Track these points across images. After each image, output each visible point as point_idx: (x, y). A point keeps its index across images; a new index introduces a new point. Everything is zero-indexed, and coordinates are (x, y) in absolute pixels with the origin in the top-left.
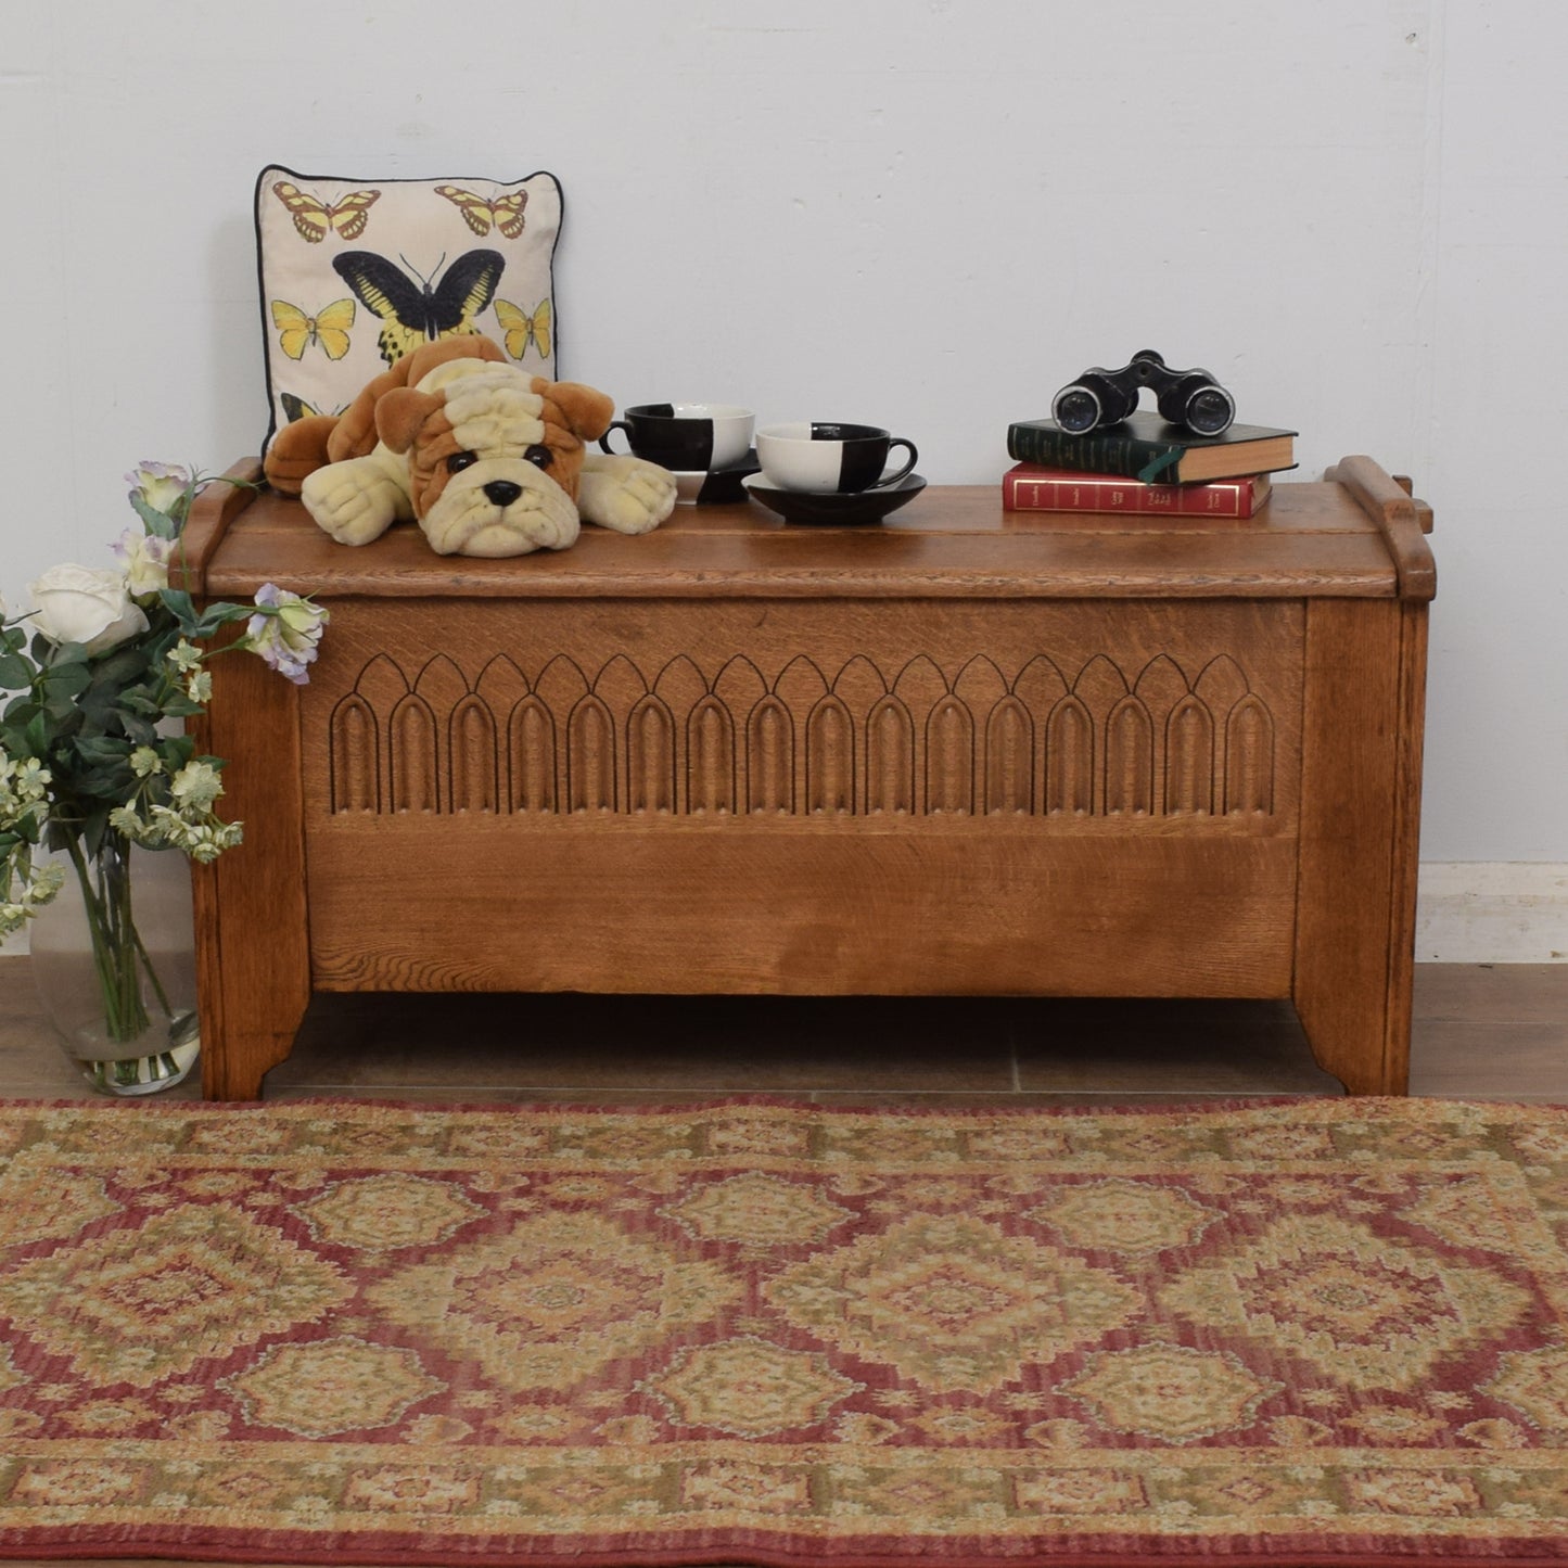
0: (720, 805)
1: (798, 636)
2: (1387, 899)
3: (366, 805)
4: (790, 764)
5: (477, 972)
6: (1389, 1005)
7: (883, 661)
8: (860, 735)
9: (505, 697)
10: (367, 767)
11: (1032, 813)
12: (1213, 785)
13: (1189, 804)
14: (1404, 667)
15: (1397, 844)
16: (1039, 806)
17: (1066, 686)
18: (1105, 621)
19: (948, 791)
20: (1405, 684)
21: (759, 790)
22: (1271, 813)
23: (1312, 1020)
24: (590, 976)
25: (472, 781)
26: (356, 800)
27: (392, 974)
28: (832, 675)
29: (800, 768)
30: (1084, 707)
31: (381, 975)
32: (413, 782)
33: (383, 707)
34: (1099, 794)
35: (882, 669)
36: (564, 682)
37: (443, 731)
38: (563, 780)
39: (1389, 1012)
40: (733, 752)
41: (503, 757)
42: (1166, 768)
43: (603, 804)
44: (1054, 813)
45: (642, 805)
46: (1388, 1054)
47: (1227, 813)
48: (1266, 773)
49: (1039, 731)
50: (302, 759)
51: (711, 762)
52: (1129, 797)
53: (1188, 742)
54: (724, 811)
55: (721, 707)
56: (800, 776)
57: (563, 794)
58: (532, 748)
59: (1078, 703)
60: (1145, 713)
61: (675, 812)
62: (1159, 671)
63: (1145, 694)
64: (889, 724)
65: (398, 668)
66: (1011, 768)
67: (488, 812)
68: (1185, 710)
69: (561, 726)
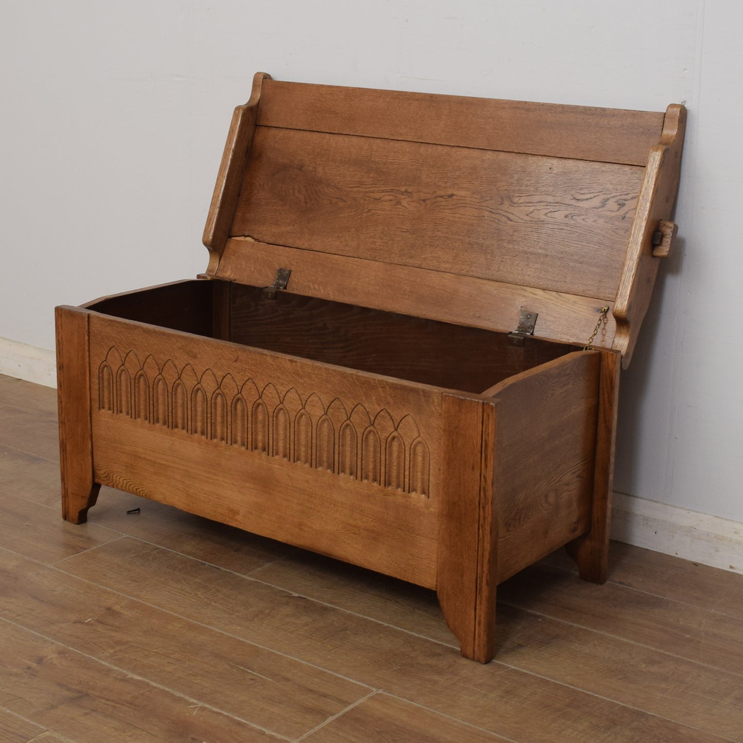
0: (222, 439)
1: (249, 369)
2: (476, 554)
3: (110, 409)
4: (246, 427)
5: (144, 489)
6: (477, 607)
7: (280, 388)
8: (271, 420)
9: (152, 373)
10: (110, 393)
11: (334, 472)
12: (404, 478)
13: (394, 484)
14: (484, 438)
15: (480, 528)
16: (336, 470)
17: (347, 414)
18: (362, 388)
19: (303, 454)
20: (484, 446)
21: (236, 436)
22: (428, 497)
23: (444, 604)
24: (180, 502)
25: (142, 407)
26: (107, 406)
27: (118, 482)
28: (261, 390)
29: (250, 430)
30: (354, 427)
31: (114, 481)
32: (124, 403)
33: (115, 368)
34: (359, 470)
35: (279, 391)
36: (171, 372)
37: (133, 384)
38: (170, 414)
39: (477, 610)
40: (227, 416)
41: (151, 398)
42: (386, 464)
43: (183, 428)
44: (342, 475)
45: (196, 432)
46: (477, 631)
47: (411, 493)
48: (426, 477)
49: (337, 434)
50: (90, 385)
51: (219, 419)
52: (371, 474)
53: (395, 455)
54: (223, 442)
55: (223, 395)
56: (250, 433)
57: (170, 420)
58: (160, 397)
59: (351, 425)
60: (378, 436)
61: (207, 438)
62: (383, 417)
63: (378, 427)
64: (281, 417)
65: (119, 353)
66: (326, 449)
67: (147, 422)
68: (394, 438)
69: (170, 391)
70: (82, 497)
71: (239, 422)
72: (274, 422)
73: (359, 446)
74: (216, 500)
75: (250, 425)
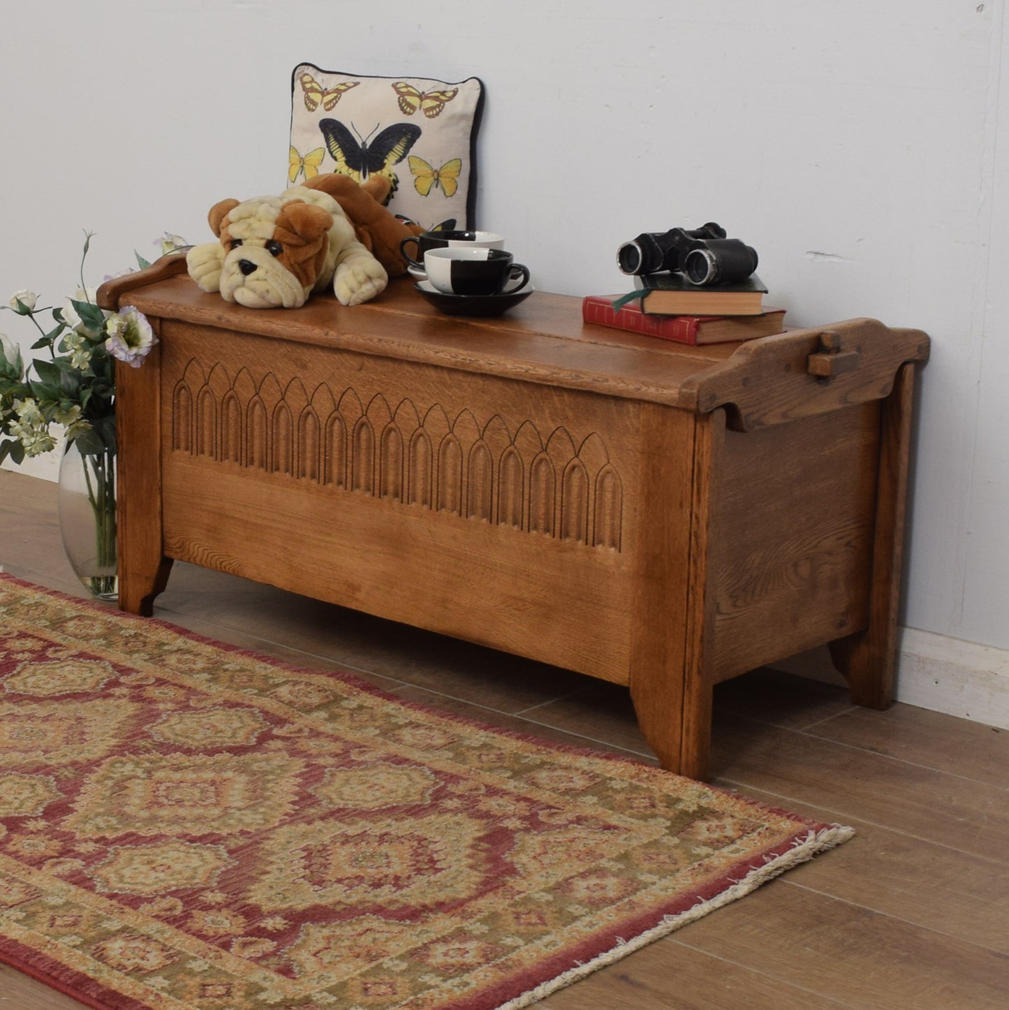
0: (340, 483)
1: (379, 381)
2: (684, 629)
3: (187, 449)
4: (372, 463)
5: (231, 562)
6: (685, 708)
7: (419, 404)
8: (406, 451)
9: (246, 394)
10: (188, 425)
11: (491, 522)
12: (587, 525)
13: (573, 534)
14: (696, 460)
15: (691, 591)
16: (494, 519)
17: (510, 437)
18: (531, 398)
19: (449, 497)
20: (696, 474)
21: (358, 477)
22: (620, 551)
23: (640, 706)
24: (281, 580)
25: (231, 443)
26: (183, 445)
27: (195, 554)
28: (393, 409)
29: (377, 467)
30: (520, 454)
31: (191, 553)
32: (206, 439)
33: (195, 389)
34: (526, 517)
35: (418, 409)
36: (272, 390)
37: (219, 410)
38: (269, 451)
39: (685, 712)
40: (347, 450)
41: (244, 431)
42: (562, 507)
43: (287, 471)
44: (502, 525)
45: (304, 475)
46: (684, 743)
47: (596, 546)
48: (617, 522)
49: (496, 467)
50: (161, 415)
51: (336, 454)
52: (541, 522)
53: (575, 491)
54: (341, 487)
55: (341, 419)
56: (377, 473)
57: (269, 460)
58: (257, 427)
59: (516, 451)
60: (551, 466)
61: (319, 483)
62: (559, 438)
63: (552, 453)
64: (421, 447)
65: (201, 367)
66: (481, 489)
67: (237, 464)
68: (573, 468)
69: (270, 418)
70: (147, 578)
71: (363, 457)
72: (411, 455)
73: (526, 481)
74: (330, 571)
75: (377, 461)
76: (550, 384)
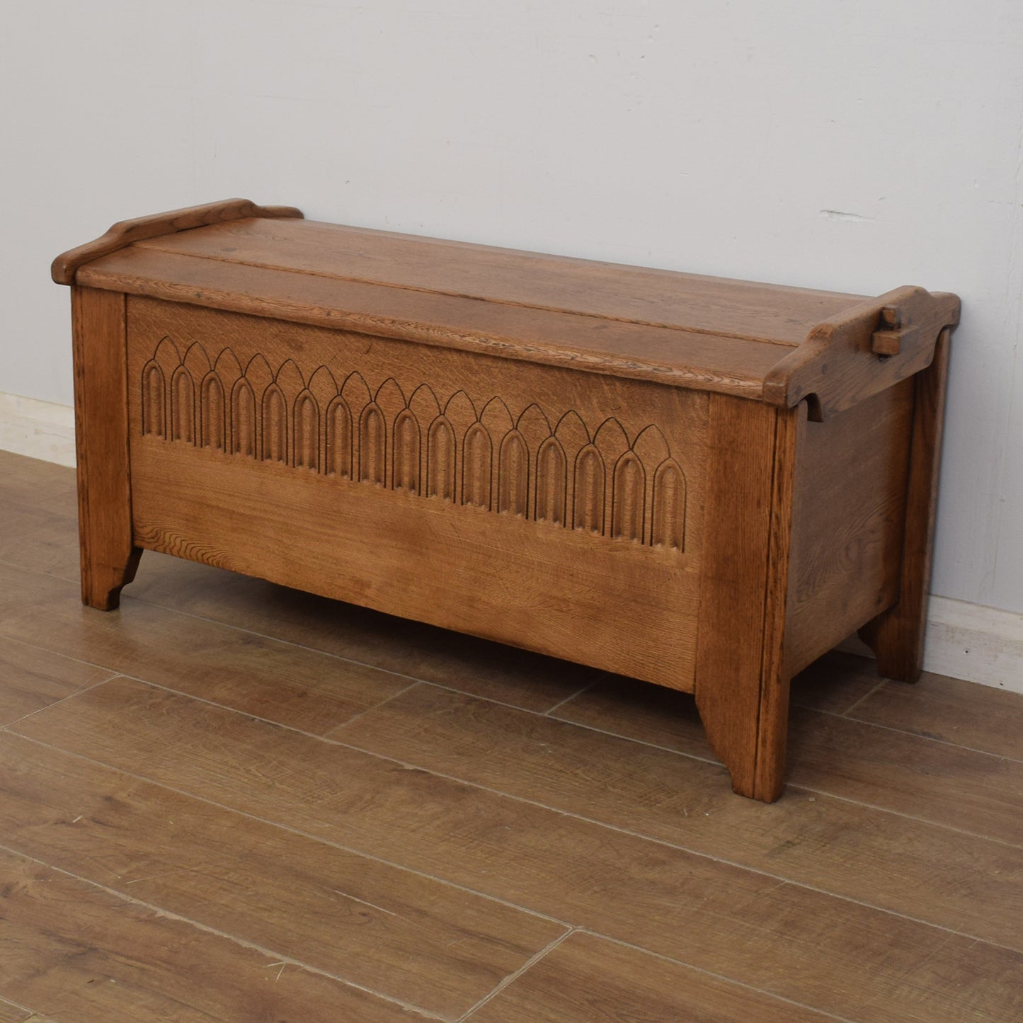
0: (344, 473)
2: (761, 635)
3: (160, 433)
4: (383, 453)
5: (215, 554)
6: (761, 717)
7: (439, 391)
8: (424, 440)
9: (229, 376)
10: (160, 409)
11: (527, 518)
12: (644, 523)
13: (627, 532)
14: (777, 456)
15: (769, 595)
16: (531, 514)
17: (550, 428)
18: (576, 386)
19: (476, 491)
20: (777, 471)
21: (366, 466)
22: (683, 551)
23: (706, 714)
24: (273, 572)
25: (213, 428)
26: (154, 428)
27: (172, 544)
28: (408, 395)
29: (389, 457)
30: (562, 447)
31: (166, 544)
32: (183, 423)
33: (168, 371)
34: (569, 513)
35: (438, 396)
36: (260, 372)
37: (198, 393)
38: (259, 437)
39: (761, 722)
40: (352, 437)
41: (228, 415)
42: (613, 503)
43: (280, 458)
44: (540, 521)
45: (301, 463)
46: (759, 754)
47: (654, 545)
48: (680, 520)
49: (533, 459)
50: (128, 397)
51: (339, 442)
52: (588, 519)
53: (629, 487)
54: (345, 477)
55: (345, 406)
56: (389, 463)
57: (259, 447)
58: (243, 412)
59: (557, 443)
60: (600, 459)
61: (319, 472)
62: (610, 429)
63: (601, 445)
64: (442, 436)
65: (176, 347)
66: (515, 482)
67: (220, 451)
68: (627, 462)
69: (259, 401)
70: (114, 569)
71: (372, 446)
72: (430, 445)
73: (570, 475)
74: (334, 566)
75: (389, 450)
76: (601, 372)
